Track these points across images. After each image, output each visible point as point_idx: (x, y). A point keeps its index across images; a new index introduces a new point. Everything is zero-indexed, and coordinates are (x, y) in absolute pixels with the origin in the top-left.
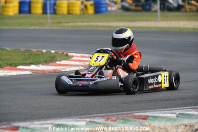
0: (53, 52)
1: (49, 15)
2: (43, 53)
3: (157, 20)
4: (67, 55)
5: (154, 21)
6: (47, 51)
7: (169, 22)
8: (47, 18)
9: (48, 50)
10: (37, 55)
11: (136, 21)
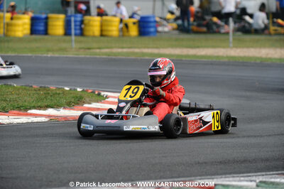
0: (79, 90)
1: (73, 37)
2: (64, 92)
3: (228, 47)
4: (99, 94)
5: (224, 47)
6: (70, 89)
7: (245, 50)
8: (71, 41)
9: (73, 88)
10: (56, 93)
11: (198, 47)
